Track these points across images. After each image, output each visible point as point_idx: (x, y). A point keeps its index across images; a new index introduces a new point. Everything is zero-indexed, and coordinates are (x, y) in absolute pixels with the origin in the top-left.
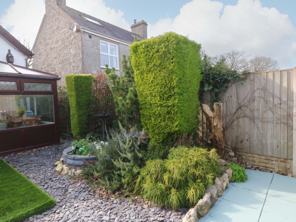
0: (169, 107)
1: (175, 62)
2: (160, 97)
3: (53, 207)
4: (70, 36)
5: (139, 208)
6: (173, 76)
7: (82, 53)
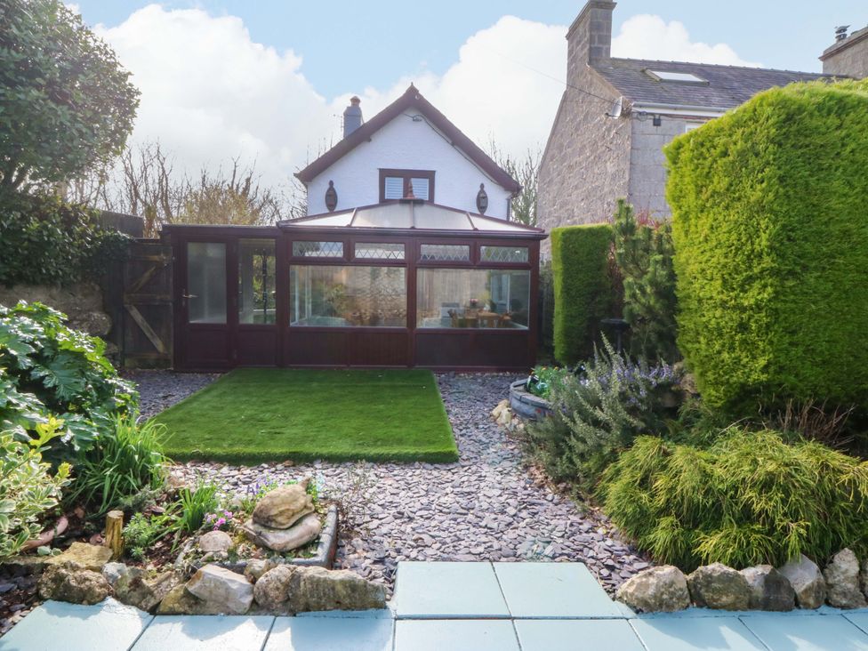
0: (743, 309)
1: (770, 178)
2: (725, 282)
3: (452, 463)
4: (609, 130)
5: (586, 526)
6: (761, 222)
7: (630, 169)
